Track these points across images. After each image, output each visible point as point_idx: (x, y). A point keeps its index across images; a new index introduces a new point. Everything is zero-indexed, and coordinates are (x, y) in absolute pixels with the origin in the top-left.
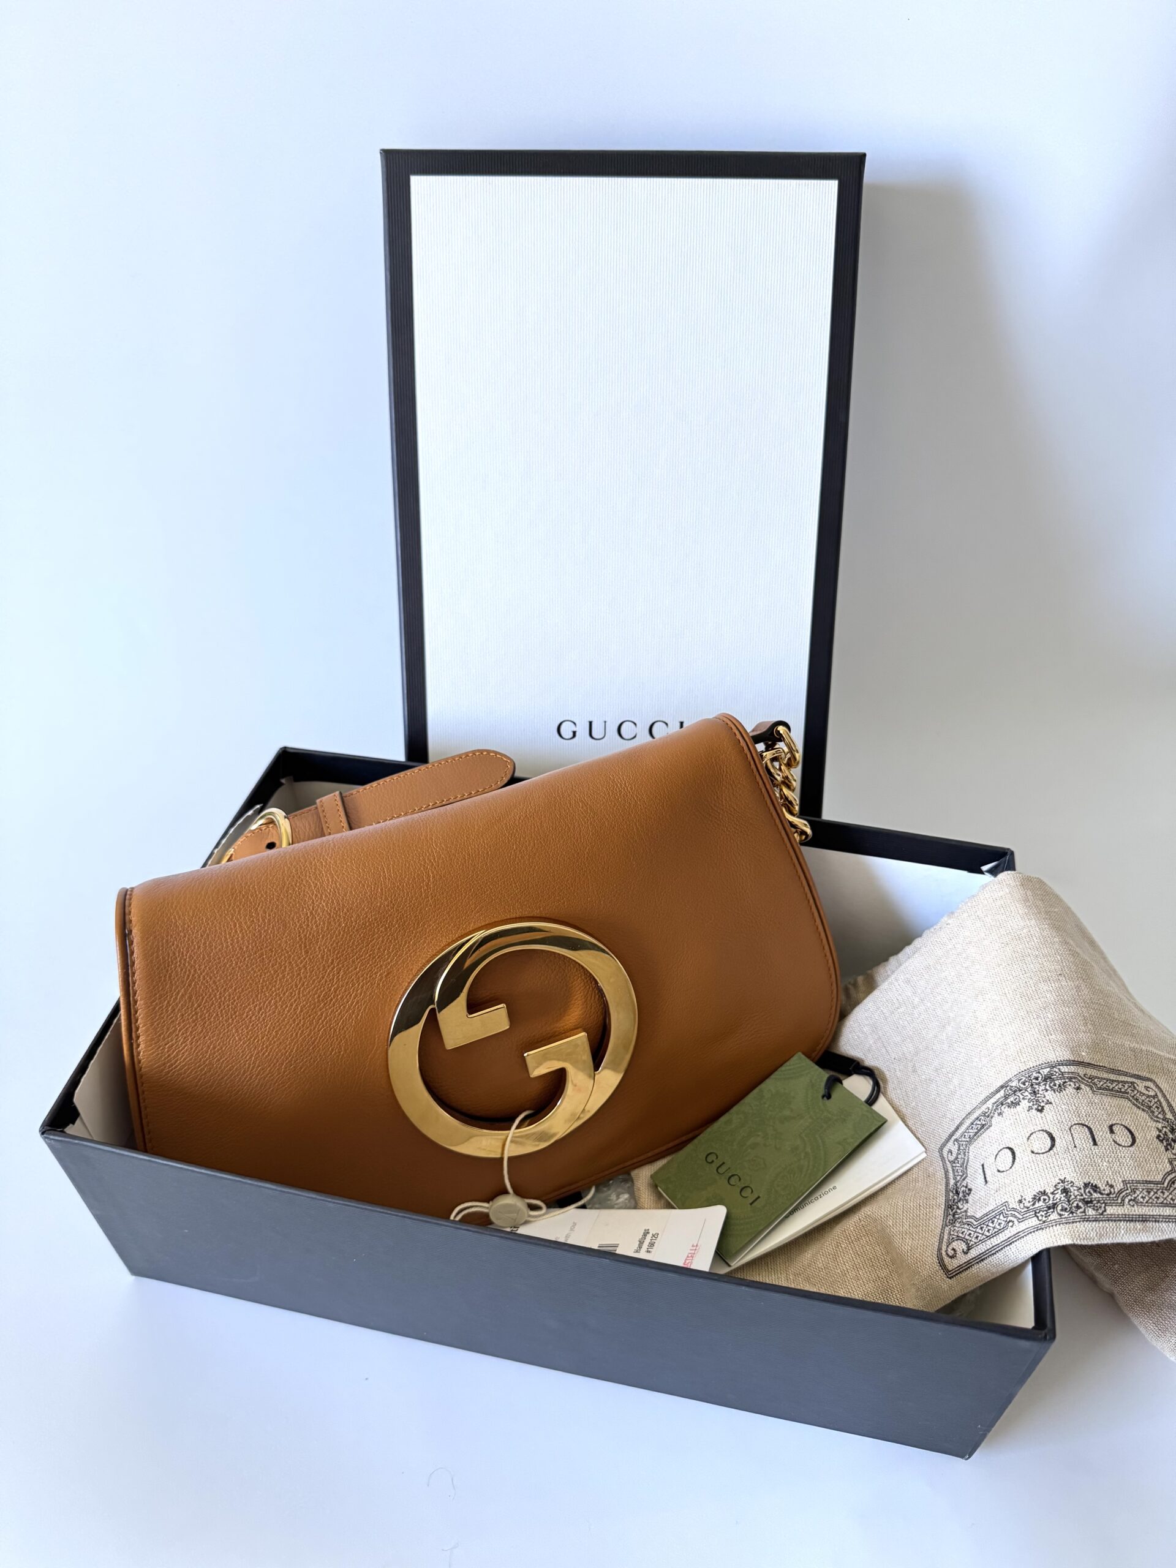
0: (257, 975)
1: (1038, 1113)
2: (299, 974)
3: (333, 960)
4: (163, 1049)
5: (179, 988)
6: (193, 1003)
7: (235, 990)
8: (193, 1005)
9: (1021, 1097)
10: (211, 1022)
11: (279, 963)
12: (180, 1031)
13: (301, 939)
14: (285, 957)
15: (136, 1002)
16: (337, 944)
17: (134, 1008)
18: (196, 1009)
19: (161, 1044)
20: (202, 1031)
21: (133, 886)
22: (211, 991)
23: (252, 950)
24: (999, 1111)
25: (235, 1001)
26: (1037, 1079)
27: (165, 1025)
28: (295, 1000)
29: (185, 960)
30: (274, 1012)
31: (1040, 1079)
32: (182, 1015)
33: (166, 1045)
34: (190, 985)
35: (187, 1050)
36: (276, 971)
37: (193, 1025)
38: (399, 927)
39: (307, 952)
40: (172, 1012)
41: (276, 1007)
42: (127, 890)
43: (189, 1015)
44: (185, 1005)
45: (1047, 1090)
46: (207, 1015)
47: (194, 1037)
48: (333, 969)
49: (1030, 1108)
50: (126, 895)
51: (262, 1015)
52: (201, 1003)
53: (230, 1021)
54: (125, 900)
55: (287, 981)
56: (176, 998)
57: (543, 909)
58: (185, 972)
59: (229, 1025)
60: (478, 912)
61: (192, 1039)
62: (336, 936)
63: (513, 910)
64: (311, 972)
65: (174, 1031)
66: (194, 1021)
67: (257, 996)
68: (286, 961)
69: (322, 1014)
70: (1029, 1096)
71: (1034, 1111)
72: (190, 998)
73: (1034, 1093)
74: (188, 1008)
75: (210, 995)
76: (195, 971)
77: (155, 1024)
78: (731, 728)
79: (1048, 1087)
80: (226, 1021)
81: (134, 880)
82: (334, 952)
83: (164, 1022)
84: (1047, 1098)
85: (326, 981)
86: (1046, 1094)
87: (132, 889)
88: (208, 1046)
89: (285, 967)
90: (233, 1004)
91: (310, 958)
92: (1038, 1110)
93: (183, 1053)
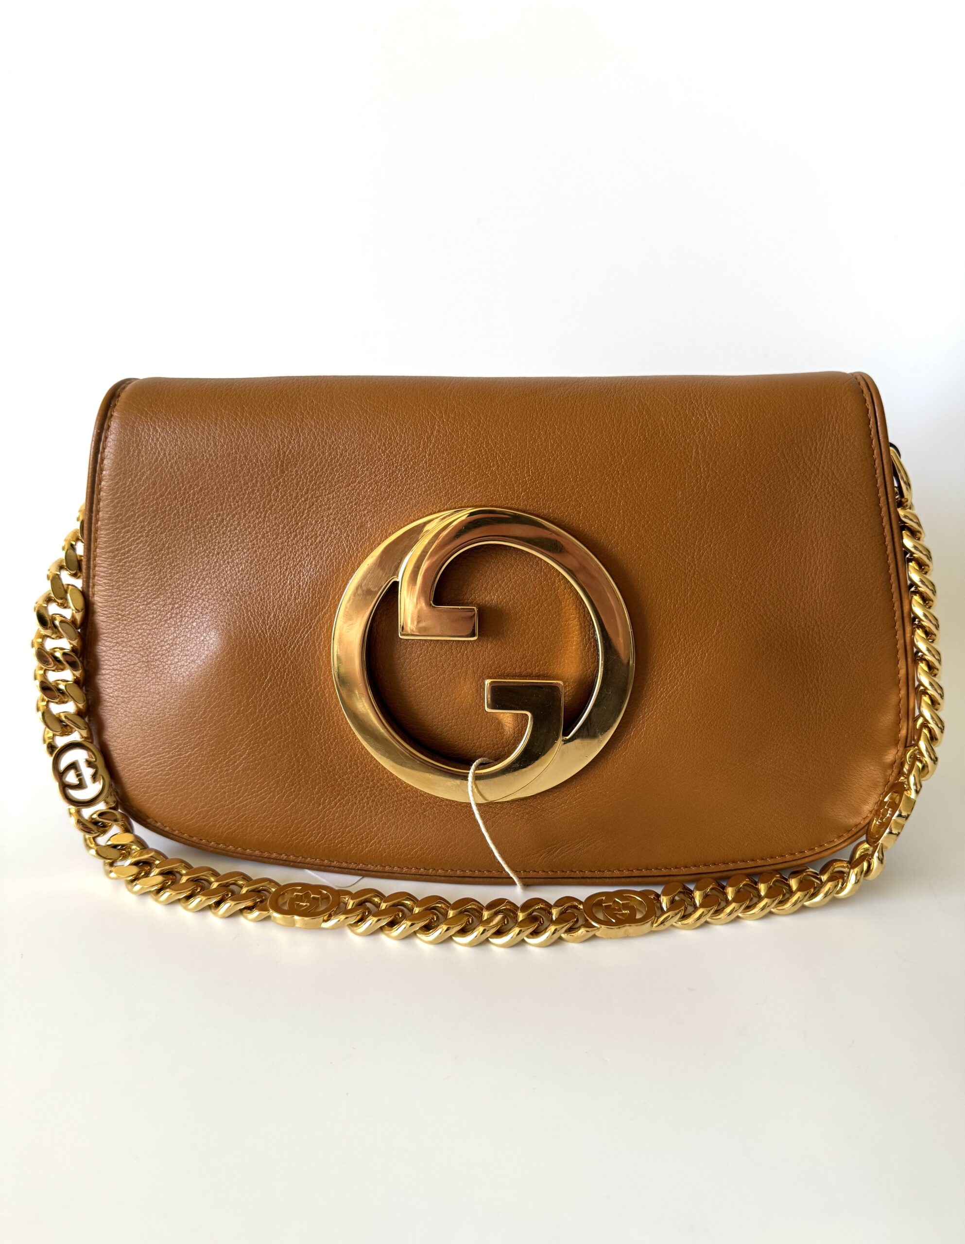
0: (226, 481)
2: (269, 494)
3: (308, 490)
4: (118, 532)
5: (145, 469)
6: (156, 490)
10: (170, 518)
11: (251, 475)
12: (138, 518)
14: (258, 470)
15: (102, 470)
16: (316, 473)
17: (99, 477)
18: (158, 498)
19: (117, 526)
20: (160, 525)
22: (176, 483)
23: (227, 450)
25: (198, 502)
27: (124, 506)
33: (122, 528)
35: (141, 541)
36: (246, 483)
37: (153, 514)
38: (386, 476)
39: (282, 472)
40: (134, 493)
41: (239, 524)
44: (148, 490)
46: (168, 509)
47: (151, 529)
51: (223, 528)
52: (164, 493)
53: (190, 523)
55: (255, 498)
56: (140, 479)
57: (553, 510)
59: (188, 528)
60: (476, 487)
61: (149, 531)
62: (317, 465)
63: (517, 500)
65: (132, 516)
66: (154, 512)
67: (222, 504)
68: (258, 474)
75: (174, 487)
77: (116, 501)
78: (863, 391)
80: (186, 523)
82: (310, 482)
83: (124, 502)
85: (295, 512)
88: (163, 544)
89: (256, 482)
90: (196, 505)
91: (284, 479)
93: (138, 544)
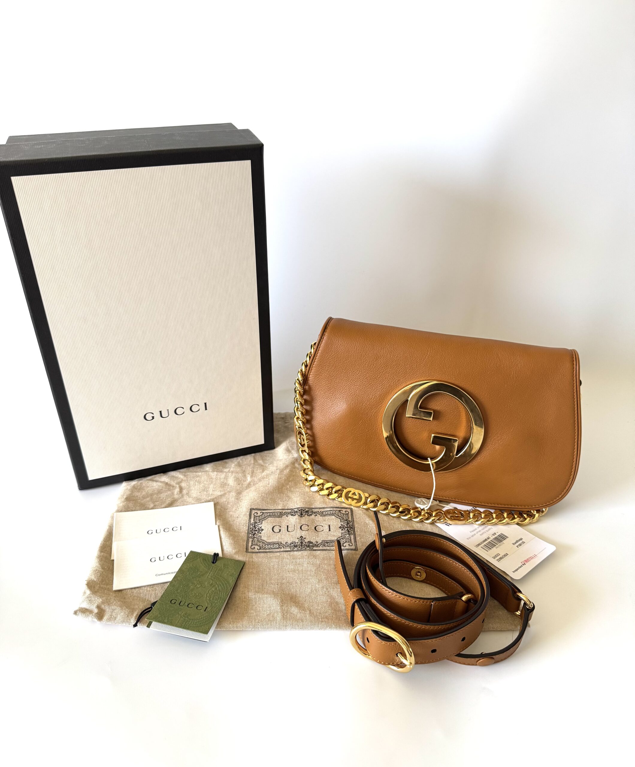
0: (358, 360)
1: (302, 536)
2: (370, 366)
3: (383, 367)
7: (349, 361)
8: (334, 360)
9: (307, 543)
10: (337, 368)
11: (366, 360)
13: (376, 355)
14: (369, 358)
16: (387, 362)
18: (335, 362)
19: (319, 367)
20: (334, 369)
21: (333, 317)
23: (360, 351)
24: (317, 543)
26: (299, 547)
28: (365, 374)
29: (339, 344)
30: (357, 375)
31: (298, 547)
32: (330, 362)
34: (336, 353)
36: (364, 362)
37: (332, 366)
38: (409, 366)
40: (327, 359)
41: (359, 373)
42: (332, 318)
43: (332, 362)
45: (297, 542)
46: (337, 365)
47: (330, 370)
48: (382, 370)
49: (305, 538)
50: (331, 318)
51: (353, 374)
52: (337, 360)
53: (343, 370)
54: (330, 319)
55: (366, 366)
56: (330, 355)
57: (463, 385)
58: (337, 348)
59: (342, 372)
60: (438, 374)
62: (388, 360)
63: (451, 380)
64: (374, 368)
65: (325, 365)
67: (355, 367)
68: (368, 360)
69: (371, 383)
70: (304, 542)
71: (304, 537)
72: (335, 357)
73: (302, 543)
74: (332, 360)
75: (341, 359)
76: (340, 349)
77: (321, 360)
78: (573, 355)
79: (297, 543)
80: (342, 370)
81: (335, 316)
82: (384, 364)
83: (324, 361)
84: (298, 540)
85: (378, 373)
86: (298, 541)
87: (333, 318)
88: (333, 375)
89: (367, 362)
90: (346, 365)
91: (376, 362)
92: (303, 537)
93: (325, 374)
